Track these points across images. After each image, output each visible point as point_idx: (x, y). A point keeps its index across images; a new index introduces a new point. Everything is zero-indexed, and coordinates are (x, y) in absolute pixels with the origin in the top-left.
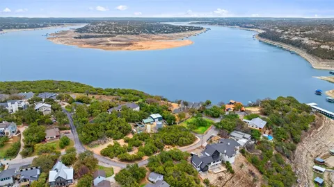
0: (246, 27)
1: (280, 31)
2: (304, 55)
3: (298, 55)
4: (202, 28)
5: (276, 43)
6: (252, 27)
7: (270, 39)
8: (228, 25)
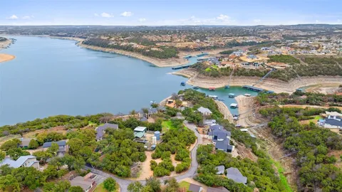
0: (59, 36)
1: (106, 38)
2: (141, 57)
3: (135, 58)
4: (5, 39)
5: (107, 50)
6: (65, 36)
7: (98, 45)
8: (34, 34)
